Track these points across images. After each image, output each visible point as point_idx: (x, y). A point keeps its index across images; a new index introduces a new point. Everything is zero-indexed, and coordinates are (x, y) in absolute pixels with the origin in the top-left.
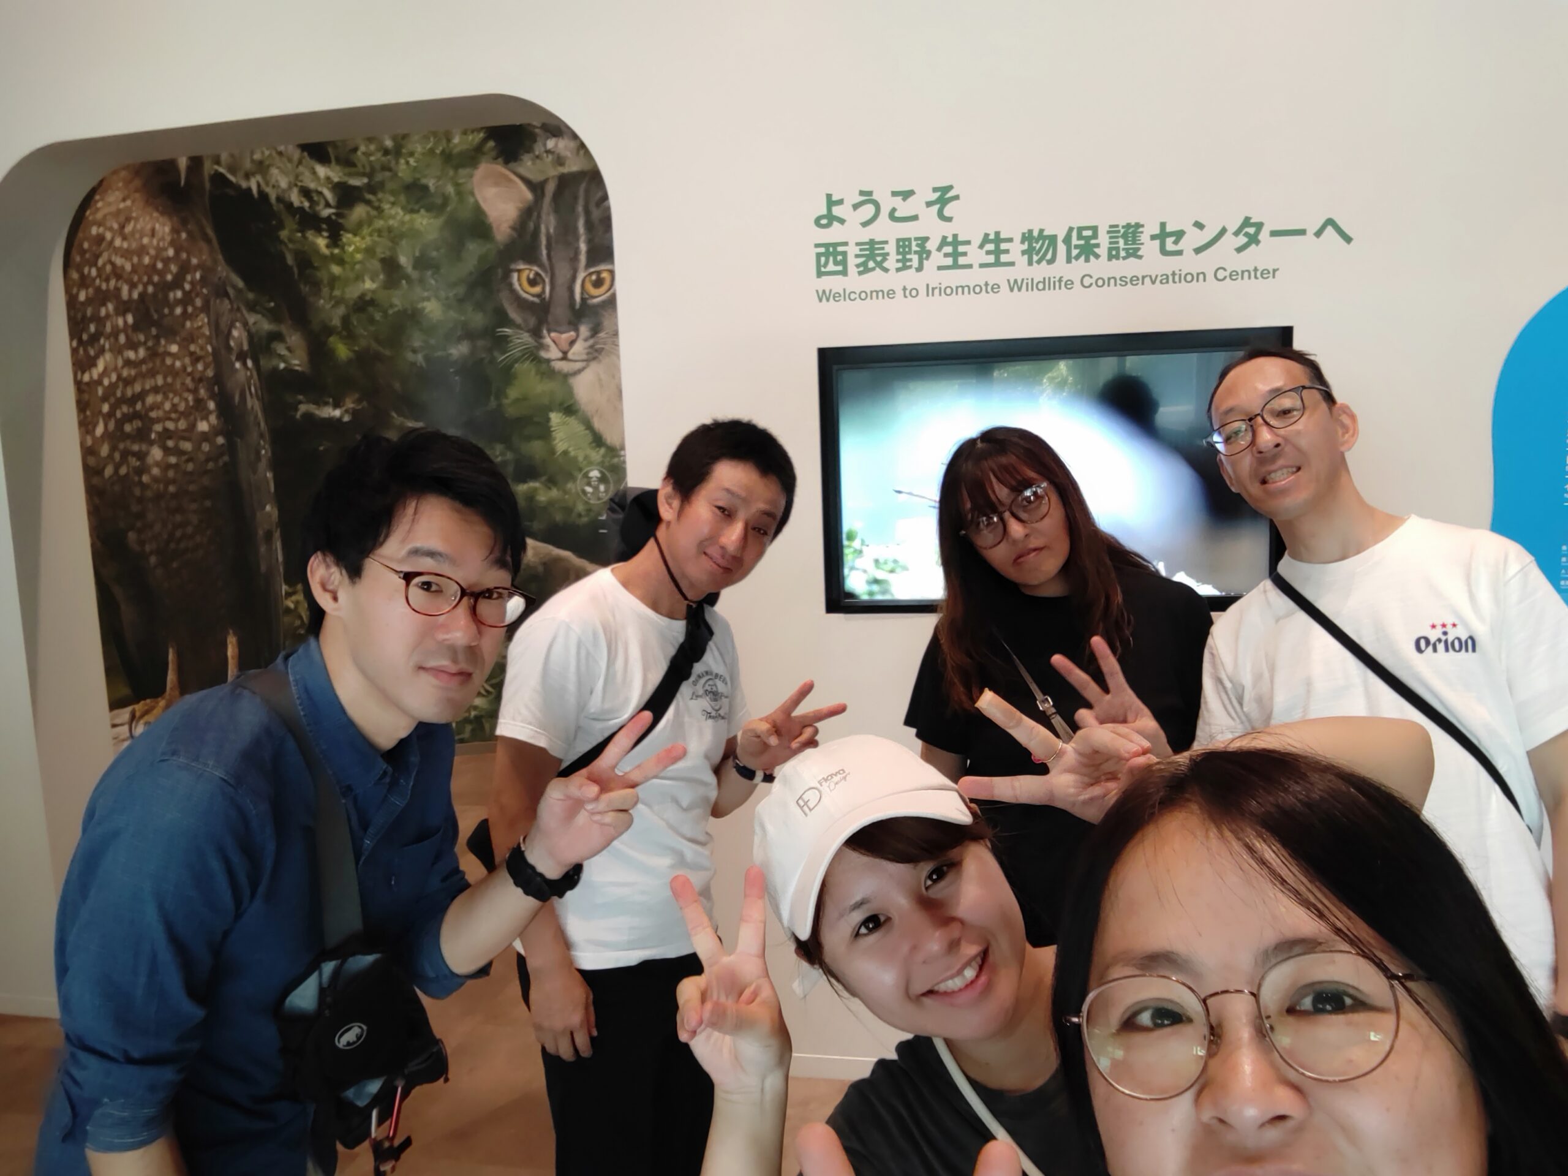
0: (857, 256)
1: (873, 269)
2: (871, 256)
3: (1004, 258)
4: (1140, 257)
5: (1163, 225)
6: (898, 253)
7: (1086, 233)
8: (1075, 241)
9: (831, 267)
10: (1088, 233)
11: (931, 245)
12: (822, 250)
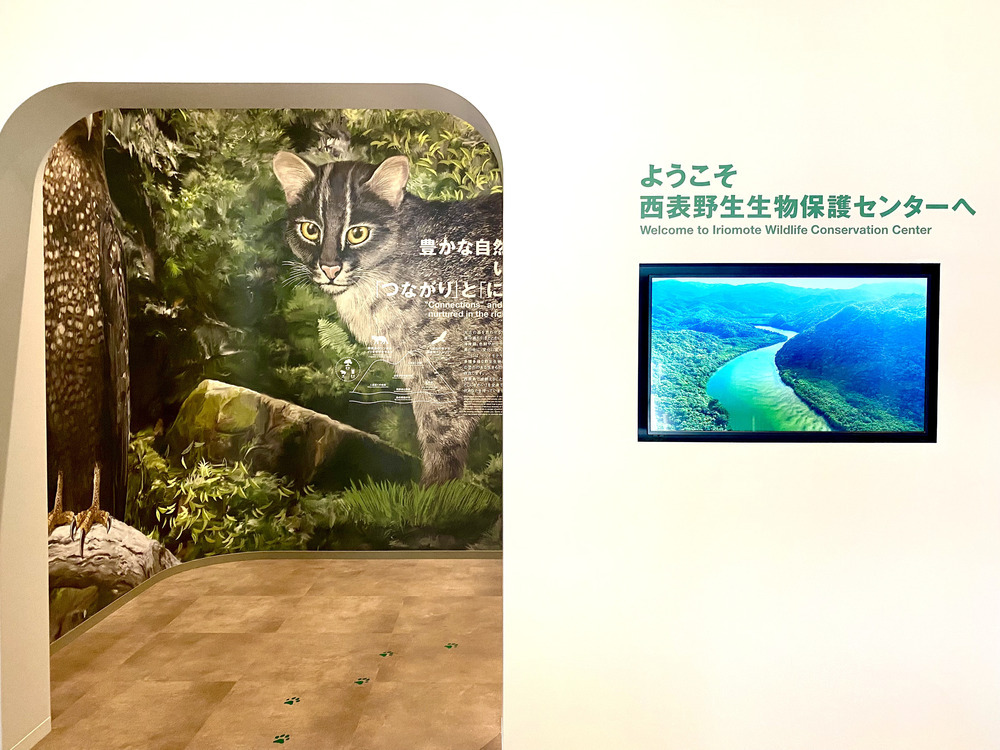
0: (668, 206)
1: (679, 214)
2: (678, 206)
3: (764, 212)
4: (849, 217)
5: (862, 198)
6: (695, 205)
7: (815, 200)
8: (808, 204)
9: (651, 212)
10: (817, 200)
11: (718, 201)
12: (646, 200)
